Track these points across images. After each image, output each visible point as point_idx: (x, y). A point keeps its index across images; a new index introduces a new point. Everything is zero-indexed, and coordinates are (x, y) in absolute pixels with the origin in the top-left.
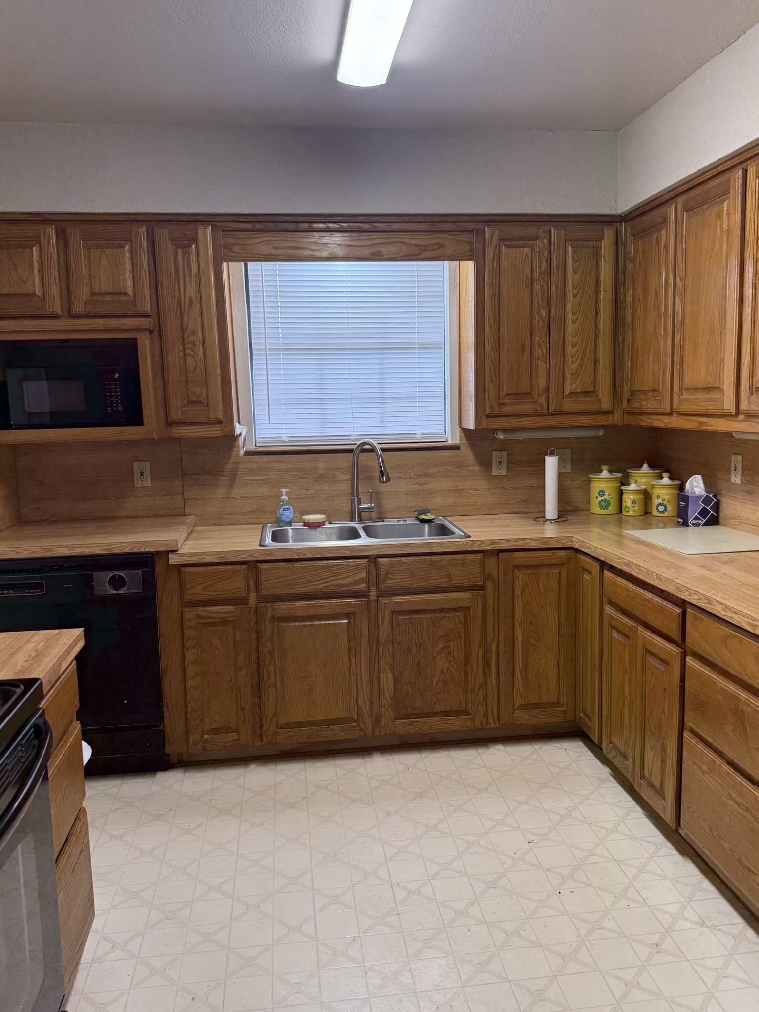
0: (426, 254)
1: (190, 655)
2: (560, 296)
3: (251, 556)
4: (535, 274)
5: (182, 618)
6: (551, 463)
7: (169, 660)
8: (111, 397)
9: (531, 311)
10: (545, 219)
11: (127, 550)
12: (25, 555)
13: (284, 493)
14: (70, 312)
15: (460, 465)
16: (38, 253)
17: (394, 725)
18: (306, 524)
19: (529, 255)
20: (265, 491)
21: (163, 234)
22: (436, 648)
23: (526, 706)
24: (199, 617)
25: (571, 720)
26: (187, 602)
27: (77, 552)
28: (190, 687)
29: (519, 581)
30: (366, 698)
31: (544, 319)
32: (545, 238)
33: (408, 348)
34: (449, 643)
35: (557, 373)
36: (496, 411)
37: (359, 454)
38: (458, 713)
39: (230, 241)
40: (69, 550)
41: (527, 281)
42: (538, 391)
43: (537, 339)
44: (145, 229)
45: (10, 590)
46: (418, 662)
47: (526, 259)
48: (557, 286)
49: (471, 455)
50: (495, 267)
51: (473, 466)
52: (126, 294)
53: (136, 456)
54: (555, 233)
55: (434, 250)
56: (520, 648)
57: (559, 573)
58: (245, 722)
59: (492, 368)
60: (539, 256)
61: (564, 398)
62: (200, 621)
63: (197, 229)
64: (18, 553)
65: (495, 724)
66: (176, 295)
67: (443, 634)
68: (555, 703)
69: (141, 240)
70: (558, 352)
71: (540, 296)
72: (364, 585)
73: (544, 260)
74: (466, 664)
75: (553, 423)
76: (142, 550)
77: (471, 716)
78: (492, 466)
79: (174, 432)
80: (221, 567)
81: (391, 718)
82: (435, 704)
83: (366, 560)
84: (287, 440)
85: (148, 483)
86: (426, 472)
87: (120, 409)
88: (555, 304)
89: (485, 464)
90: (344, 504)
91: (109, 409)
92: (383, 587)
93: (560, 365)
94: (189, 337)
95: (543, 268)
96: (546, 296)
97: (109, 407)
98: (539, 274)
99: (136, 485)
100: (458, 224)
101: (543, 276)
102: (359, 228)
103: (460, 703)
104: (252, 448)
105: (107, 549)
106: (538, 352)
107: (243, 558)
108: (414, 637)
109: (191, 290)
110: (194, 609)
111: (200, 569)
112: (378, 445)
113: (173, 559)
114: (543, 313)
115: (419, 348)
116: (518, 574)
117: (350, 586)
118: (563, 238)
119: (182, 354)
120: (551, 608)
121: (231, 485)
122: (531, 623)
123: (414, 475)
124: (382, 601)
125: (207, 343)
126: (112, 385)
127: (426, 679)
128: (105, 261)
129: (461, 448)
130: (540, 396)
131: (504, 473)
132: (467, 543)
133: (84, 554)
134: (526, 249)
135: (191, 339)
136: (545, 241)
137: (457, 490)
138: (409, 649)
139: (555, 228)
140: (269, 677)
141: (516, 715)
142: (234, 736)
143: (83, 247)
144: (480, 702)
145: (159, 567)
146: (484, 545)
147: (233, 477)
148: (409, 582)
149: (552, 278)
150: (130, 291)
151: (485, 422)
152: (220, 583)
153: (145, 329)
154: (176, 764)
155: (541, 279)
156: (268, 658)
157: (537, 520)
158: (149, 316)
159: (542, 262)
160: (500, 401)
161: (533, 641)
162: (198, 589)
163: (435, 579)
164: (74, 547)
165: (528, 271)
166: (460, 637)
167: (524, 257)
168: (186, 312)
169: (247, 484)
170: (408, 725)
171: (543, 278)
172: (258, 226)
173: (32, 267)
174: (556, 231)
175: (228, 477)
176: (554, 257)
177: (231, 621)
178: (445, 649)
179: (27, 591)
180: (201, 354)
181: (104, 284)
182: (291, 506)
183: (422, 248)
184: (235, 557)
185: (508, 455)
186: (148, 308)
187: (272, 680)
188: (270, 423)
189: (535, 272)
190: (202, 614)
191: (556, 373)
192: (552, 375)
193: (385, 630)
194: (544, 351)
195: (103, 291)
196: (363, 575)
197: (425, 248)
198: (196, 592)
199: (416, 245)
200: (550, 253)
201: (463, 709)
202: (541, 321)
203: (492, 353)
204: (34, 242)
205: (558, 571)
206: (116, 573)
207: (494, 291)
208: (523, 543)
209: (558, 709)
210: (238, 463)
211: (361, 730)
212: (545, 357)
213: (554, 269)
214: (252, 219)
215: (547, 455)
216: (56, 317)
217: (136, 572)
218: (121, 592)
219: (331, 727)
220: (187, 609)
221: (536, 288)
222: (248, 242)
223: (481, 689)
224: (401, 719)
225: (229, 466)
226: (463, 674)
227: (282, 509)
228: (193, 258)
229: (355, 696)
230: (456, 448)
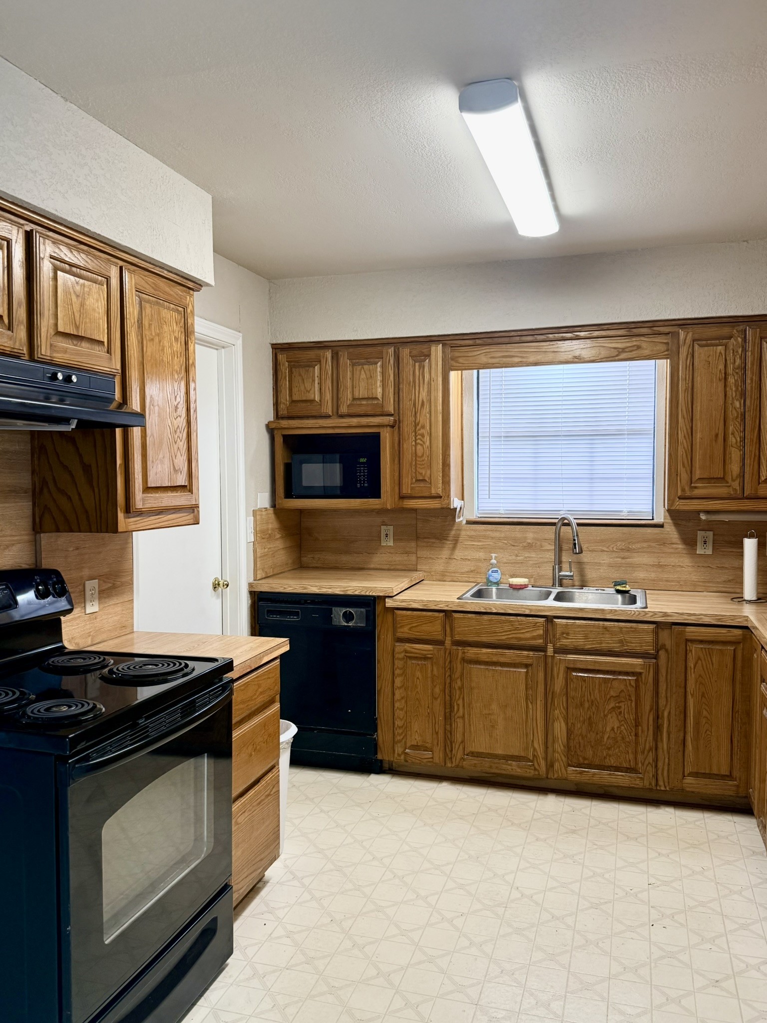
0: (623, 356)
1: (398, 682)
2: (755, 389)
3: (447, 606)
4: (729, 369)
5: (394, 651)
6: (750, 545)
7: (383, 683)
8: (360, 476)
9: (725, 402)
10: (741, 320)
11: (357, 593)
12: (289, 590)
13: (493, 557)
14: (337, 413)
15: (663, 542)
16: (319, 370)
17: (566, 771)
18: (511, 586)
19: (723, 352)
20: (481, 555)
21: (405, 352)
22: (607, 707)
23: (696, 775)
24: (406, 651)
25: (744, 795)
26: (398, 638)
27: (324, 591)
28: (398, 707)
29: (692, 654)
30: (540, 742)
31: (738, 410)
32: (739, 337)
33: (618, 434)
34: (620, 704)
35: (752, 460)
36: (688, 494)
37: (560, 527)
38: (628, 770)
39: (457, 354)
40: (318, 589)
41: (721, 375)
42: (732, 475)
43: (731, 428)
44: (393, 348)
45: (278, 615)
46: (590, 718)
47: (719, 356)
48: (752, 379)
49: (675, 533)
50: (688, 364)
51: (676, 544)
52: (377, 399)
53: (384, 522)
54: (749, 333)
55: (631, 351)
56: (692, 718)
57: (734, 650)
58: (438, 744)
59: (684, 454)
60: (733, 353)
61: (759, 483)
62: (407, 654)
63: (430, 348)
64: (285, 588)
65: (665, 787)
66: (413, 399)
67: (614, 695)
68: (727, 776)
69: (389, 358)
70: (753, 440)
71: (734, 389)
72: (541, 641)
73: (738, 356)
74: (637, 726)
75: (748, 507)
76: (367, 594)
77: (641, 776)
78: (697, 545)
79: (405, 503)
80: (424, 613)
81: (564, 765)
82: (605, 758)
83: (544, 619)
84: (503, 512)
85: (391, 543)
86: (629, 548)
87: (366, 485)
88: (749, 397)
89: (690, 542)
90: (547, 570)
91: (359, 485)
92: (558, 645)
93: (755, 452)
94: (419, 430)
95: (737, 364)
96: (740, 389)
97: (358, 483)
98: (733, 370)
99: (382, 545)
100: (655, 328)
101: (737, 371)
102: (562, 337)
103: (630, 761)
104: (473, 518)
105: (343, 591)
106: (732, 440)
107: (441, 607)
108: (586, 694)
109: (423, 394)
110: (403, 644)
111: (409, 613)
112: (574, 520)
113: (389, 603)
114: (737, 404)
115: (628, 434)
116: (691, 648)
117: (528, 640)
118: (758, 335)
119: (414, 443)
120: (724, 683)
121: (454, 548)
122: (703, 696)
123: (617, 549)
124: (558, 657)
125: (433, 434)
126: (362, 467)
127: (597, 734)
128: (363, 376)
129: (665, 526)
130: (733, 480)
131: (709, 551)
132: (640, 613)
133: (328, 593)
134: (720, 347)
135: (422, 431)
136: (740, 339)
137: (660, 566)
138: (582, 705)
139: (750, 327)
140: (458, 710)
141: (685, 781)
142: (428, 754)
143: (350, 364)
144: (649, 763)
145: (379, 609)
146: (656, 616)
147: (456, 541)
148: (582, 643)
149: (747, 372)
150: (379, 396)
151: (677, 503)
152: (423, 626)
153: (387, 426)
154: (387, 770)
155: (735, 374)
156: (458, 692)
157: (734, 600)
158: (392, 415)
159: (736, 359)
160: (692, 485)
161: (705, 713)
162: (406, 629)
163: (608, 643)
164: (321, 587)
165: (721, 367)
166: (632, 700)
167: (718, 354)
168: (419, 411)
169: (467, 548)
170: (580, 773)
171: (737, 373)
172: (478, 342)
173: (314, 381)
174: (751, 330)
175: (452, 541)
176: (749, 354)
177: (430, 658)
178: (617, 709)
179: (288, 617)
180: (428, 443)
181: (361, 392)
182: (499, 568)
183: (621, 350)
184: (435, 606)
185: (714, 535)
186: (391, 409)
187: (461, 713)
188: (489, 498)
189: (729, 367)
190: (409, 649)
191: (750, 459)
192: (747, 461)
193: (559, 683)
194: (738, 439)
195: (361, 397)
196: (541, 632)
197: (623, 350)
198: (404, 632)
199: (615, 348)
200: (744, 350)
201: (632, 767)
202: (734, 412)
203: (685, 441)
204: (317, 363)
205: (733, 648)
206: (348, 609)
207: (687, 386)
208: (695, 618)
209: (731, 783)
210: (460, 530)
211: (535, 769)
212: (738, 444)
213: (749, 365)
214: (473, 337)
215: (746, 537)
216: (328, 417)
217: (362, 610)
218: (350, 625)
219: (510, 762)
220: (397, 644)
221: (730, 382)
222: (470, 354)
223: (651, 752)
224: (574, 767)
225: (453, 533)
226: (633, 734)
227: (490, 571)
228: (426, 369)
229: (532, 738)
230: (661, 526)
